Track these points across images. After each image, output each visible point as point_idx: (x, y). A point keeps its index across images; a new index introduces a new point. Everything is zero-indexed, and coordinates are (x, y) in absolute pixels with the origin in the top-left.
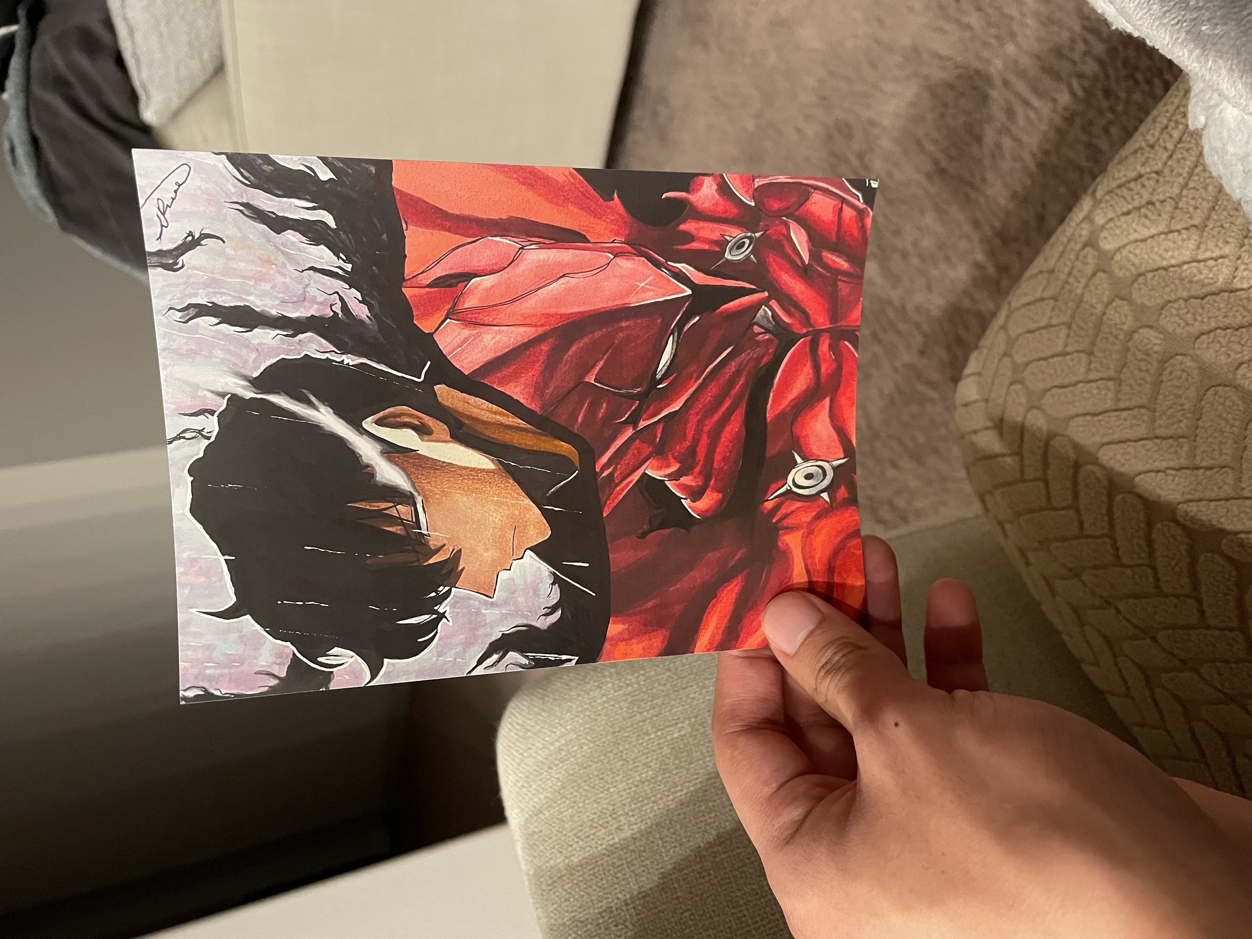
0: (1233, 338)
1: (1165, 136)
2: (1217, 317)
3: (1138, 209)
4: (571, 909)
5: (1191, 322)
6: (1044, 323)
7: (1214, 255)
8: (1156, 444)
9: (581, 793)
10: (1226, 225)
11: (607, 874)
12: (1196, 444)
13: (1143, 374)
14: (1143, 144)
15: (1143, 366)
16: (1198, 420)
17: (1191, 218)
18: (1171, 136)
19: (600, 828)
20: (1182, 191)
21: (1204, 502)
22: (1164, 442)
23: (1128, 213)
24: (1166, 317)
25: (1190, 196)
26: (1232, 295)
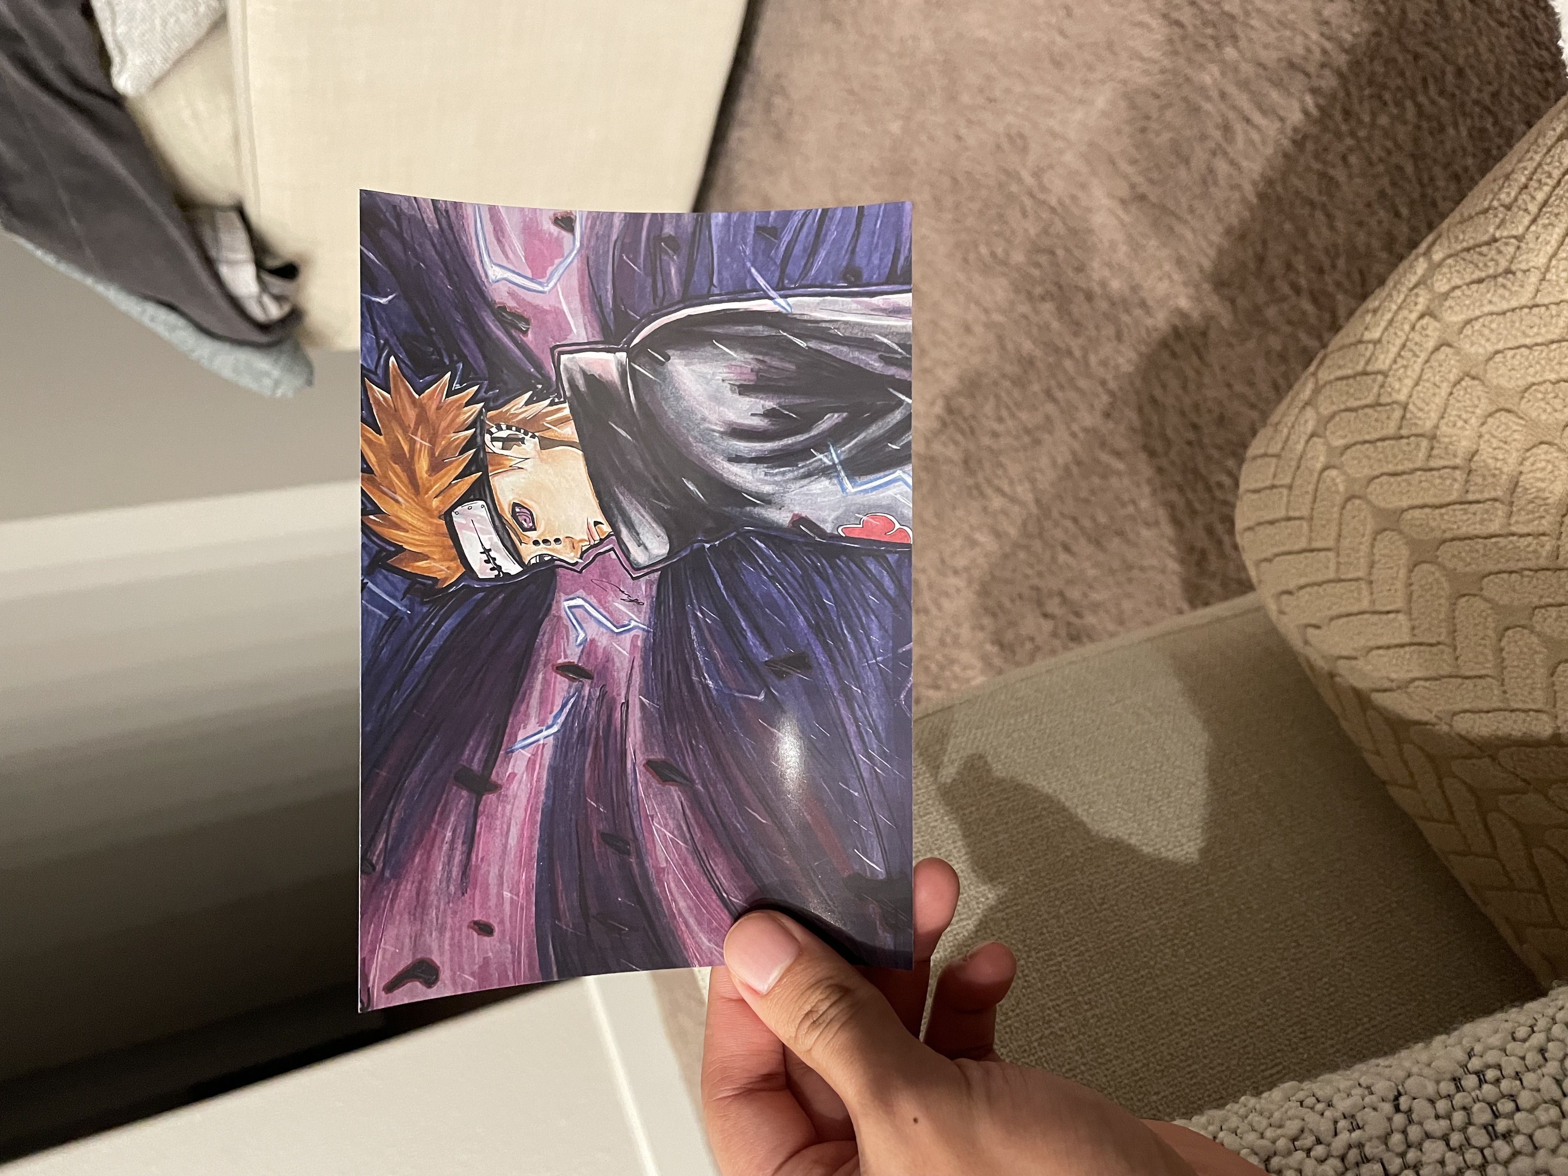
1: (1525, 196)
3: (1495, 277)
5: (1559, 407)
6: (1371, 400)
8: (1511, 541)
12: (1559, 543)
14: (1495, 203)
20: (1550, 260)
22: (1521, 540)
23: (1480, 281)
24: (1529, 401)
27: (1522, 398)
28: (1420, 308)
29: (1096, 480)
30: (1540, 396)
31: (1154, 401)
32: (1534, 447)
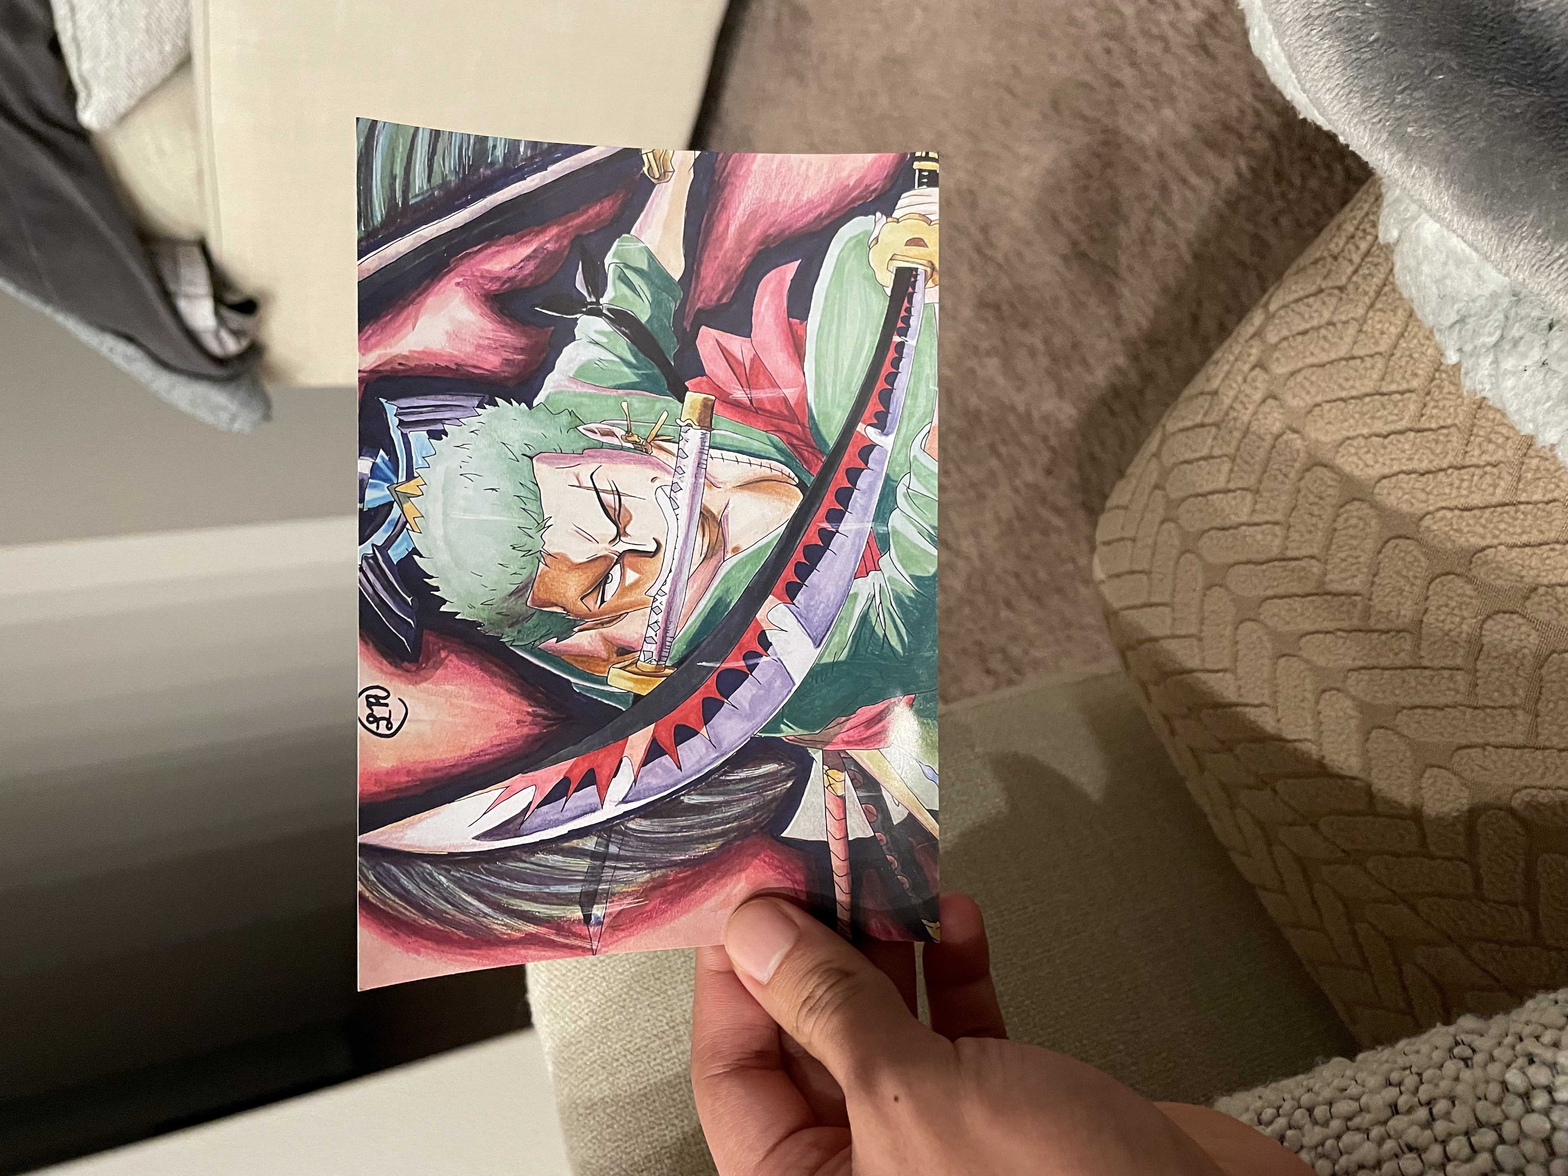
0: (1417, 485)
1: (1351, 247)
2: (1400, 459)
3: (1318, 328)
4: (614, 1138)
5: (1371, 463)
6: (1205, 452)
7: (1401, 389)
8: (1326, 601)
9: (631, 996)
10: (1416, 355)
11: (661, 1095)
12: (1371, 603)
13: (1314, 520)
14: (1326, 254)
15: (1315, 510)
16: (1375, 575)
17: (1376, 343)
18: (1358, 248)
19: (653, 1038)
20: (1367, 312)
21: (1377, 671)
22: (1335, 599)
23: (1304, 333)
24: (1343, 456)
25: (1377, 319)
26: (1419, 434)
27: (1337, 452)
28: (1252, 359)
29: (1037, 537)
30: (1353, 450)
31: (1093, 458)
32: (1347, 503)
